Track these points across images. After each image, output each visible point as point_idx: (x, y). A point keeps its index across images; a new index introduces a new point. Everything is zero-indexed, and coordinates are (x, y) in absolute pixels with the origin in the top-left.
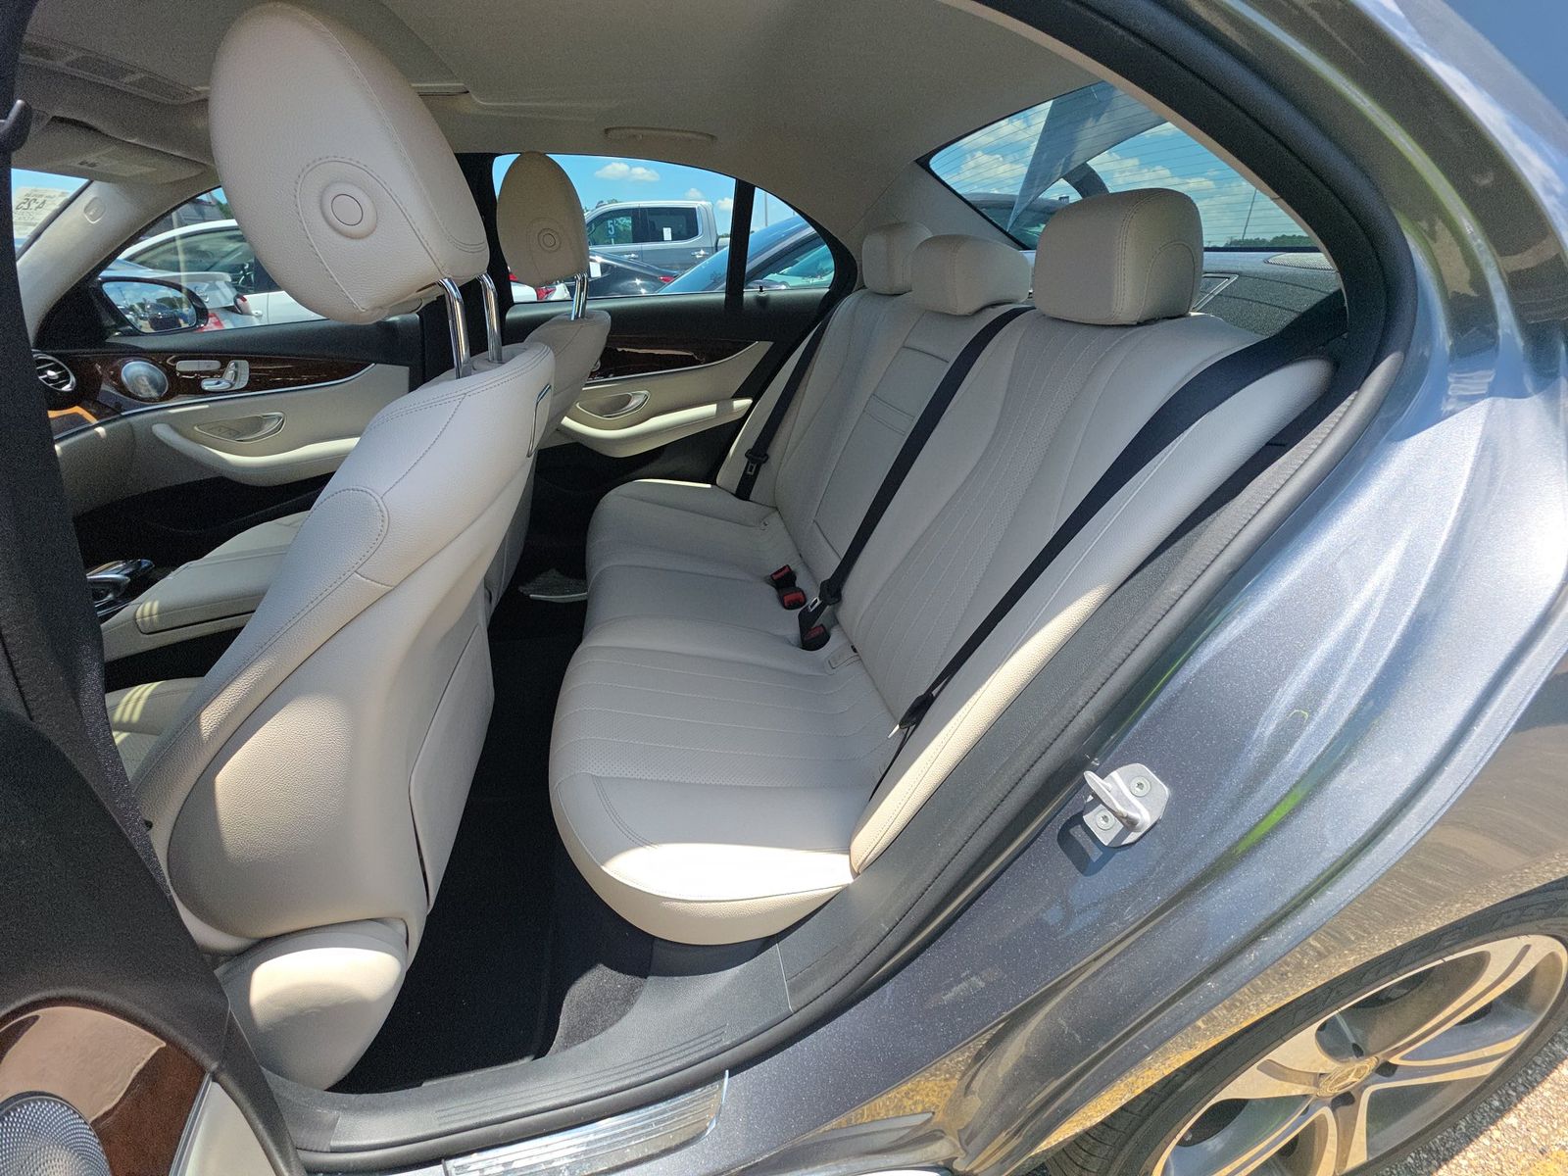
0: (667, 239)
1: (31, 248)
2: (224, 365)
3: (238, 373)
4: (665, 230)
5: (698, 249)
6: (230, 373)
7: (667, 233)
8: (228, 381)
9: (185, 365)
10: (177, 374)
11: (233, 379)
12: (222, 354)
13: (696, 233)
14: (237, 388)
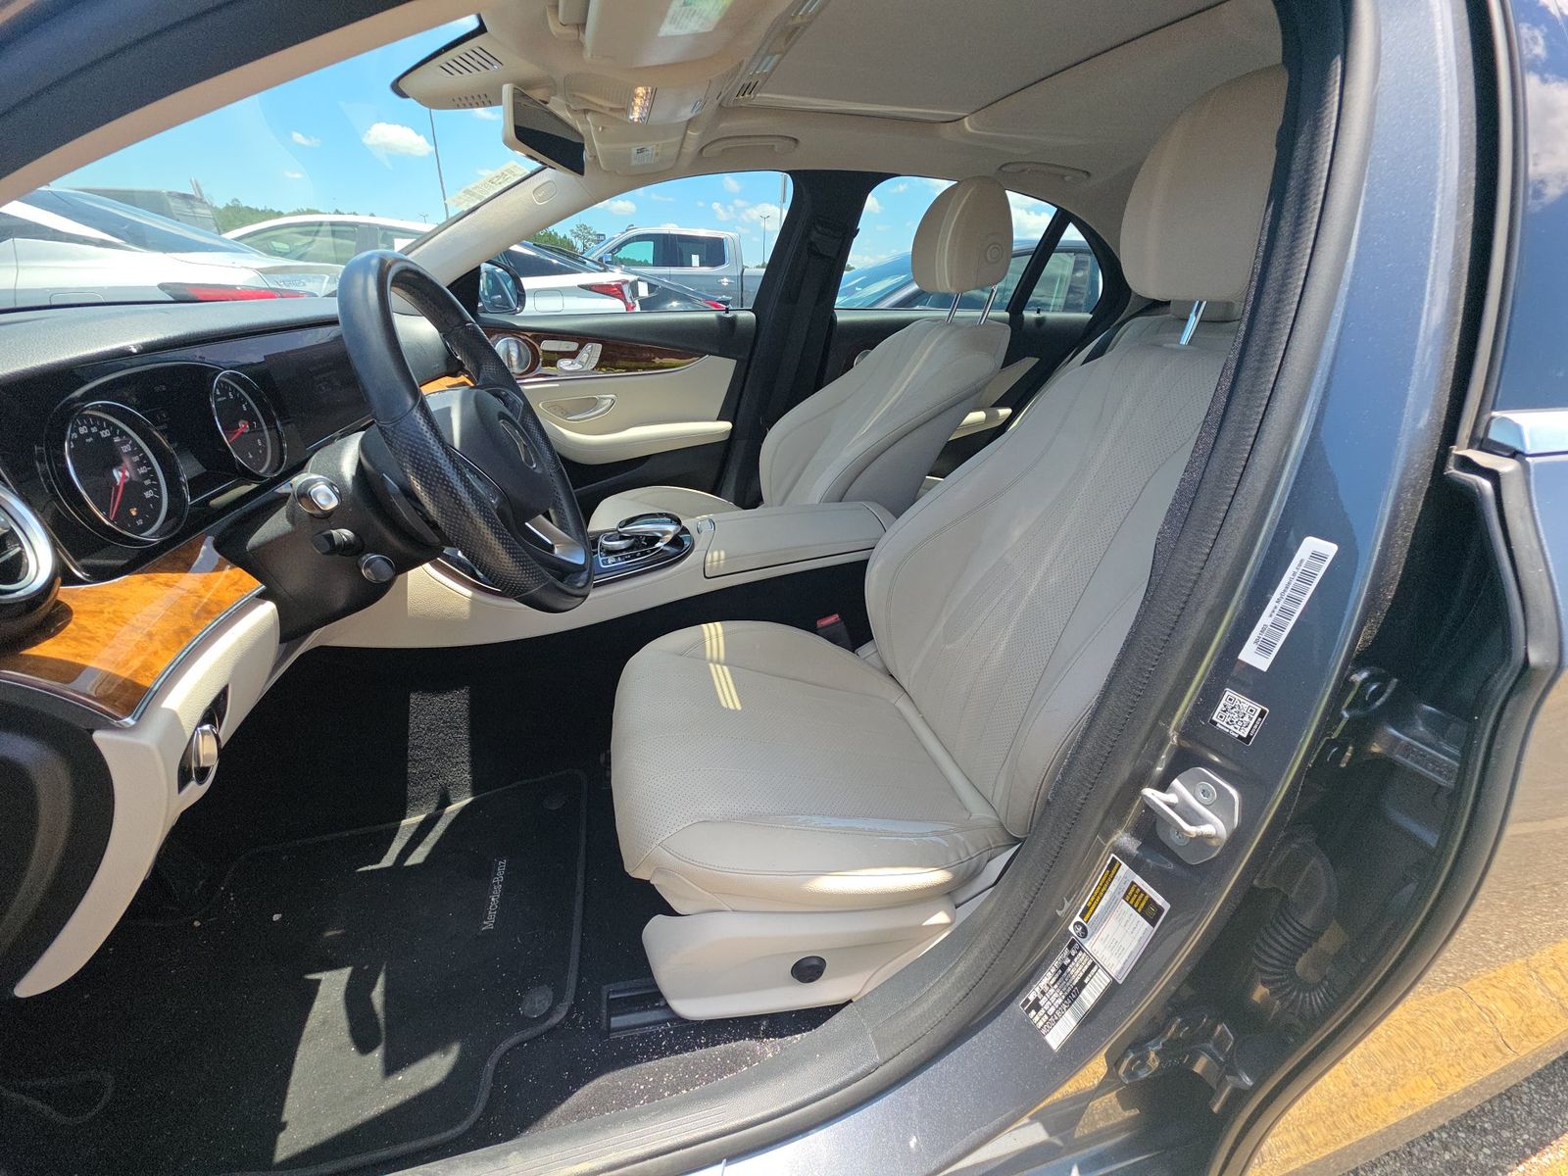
0: (696, 266)
1: (461, 222)
2: (581, 347)
3: (592, 352)
4: (693, 256)
5: (722, 277)
6: (584, 355)
7: (695, 259)
8: (580, 363)
9: (548, 345)
10: (540, 353)
11: (585, 360)
12: (582, 337)
13: (722, 262)
14: (585, 369)
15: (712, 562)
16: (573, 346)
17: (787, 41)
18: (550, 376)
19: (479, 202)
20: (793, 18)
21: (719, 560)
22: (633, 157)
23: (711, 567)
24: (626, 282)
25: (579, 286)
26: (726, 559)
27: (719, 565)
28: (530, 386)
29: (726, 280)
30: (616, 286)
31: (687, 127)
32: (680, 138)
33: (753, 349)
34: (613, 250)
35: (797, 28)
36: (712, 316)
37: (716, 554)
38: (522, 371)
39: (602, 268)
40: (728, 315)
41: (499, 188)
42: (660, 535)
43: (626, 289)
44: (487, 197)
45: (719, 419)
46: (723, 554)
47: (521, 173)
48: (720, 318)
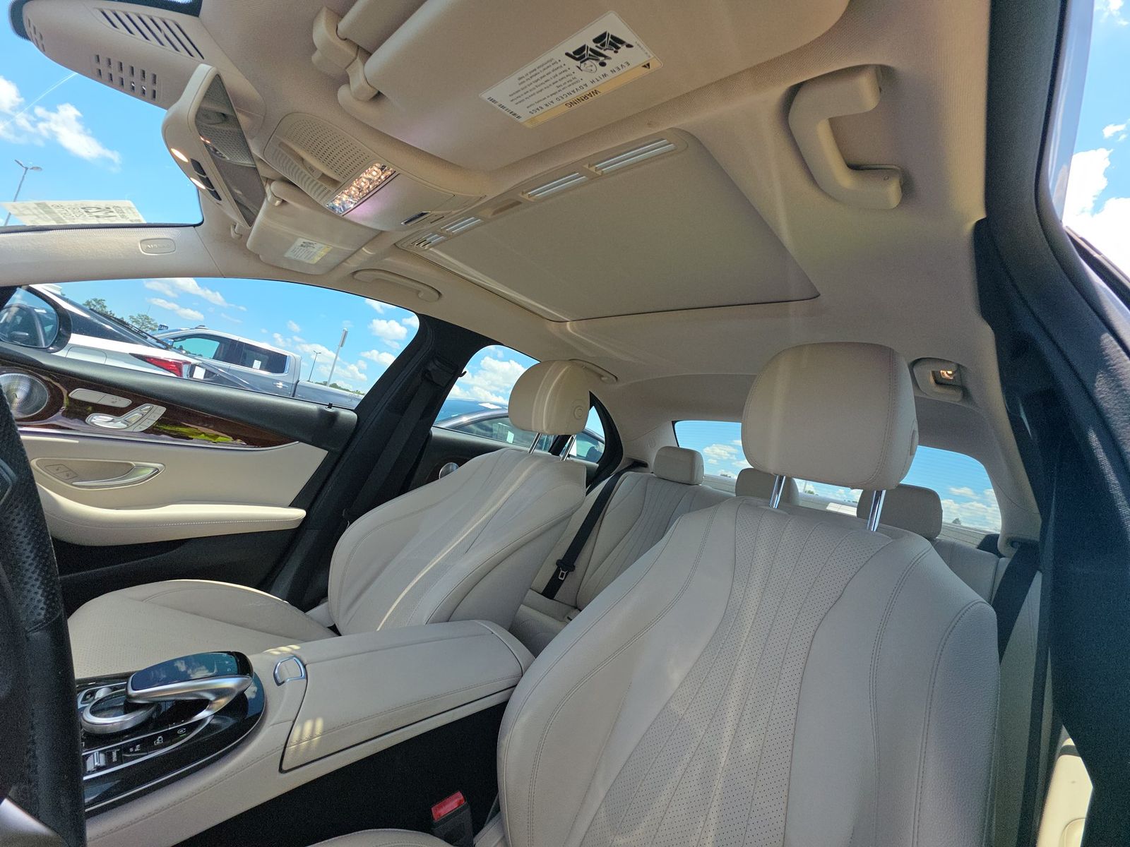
0: (256, 368)
2: (134, 405)
3: (149, 414)
4: (256, 361)
5: (278, 381)
6: (135, 415)
7: (257, 364)
8: (126, 422)
9: (80, 394)
10: (66, 401)
11: (134, 420)
12: (139, 396)
13: (283, 372)
14: (130, 429)
15: (300, 741)
16: (123, 402)
17: (494, 214)
18: (68, 429)
19: (53, 223)
20: (523, 193)
21: (312, 737)
22: (292, 248)
23: (297, 750)
24: (186, 363)
25: (130, 354)
26: (324, 732)
27: (309, 745)
28: (30, 435)
29: (281, 384)
30: (175, 363)
31: (366, 244)
32: (354, 250)
33: (348, 444)
34: (177, 338)
35: (519, 203)
36: (314, 407)
37: (308, 726)
38: (21, 416)
39: (163, 347)
40: (330, 410)
41: (94, 222)
42: (211, 697)
43: (185, 369)
44: (69, 223)
45: (294, 504)
46: (320, 724)
47: (134, 218)
48: (322, 412)
